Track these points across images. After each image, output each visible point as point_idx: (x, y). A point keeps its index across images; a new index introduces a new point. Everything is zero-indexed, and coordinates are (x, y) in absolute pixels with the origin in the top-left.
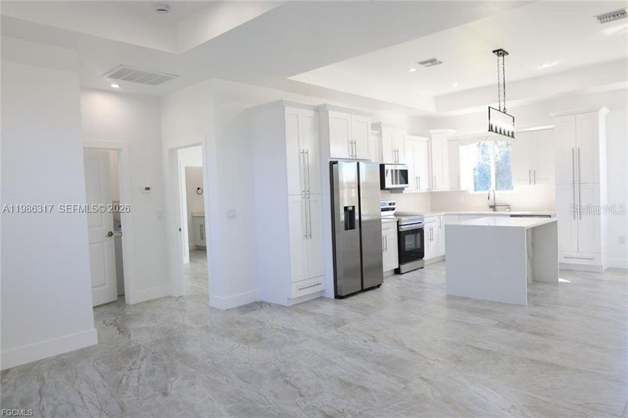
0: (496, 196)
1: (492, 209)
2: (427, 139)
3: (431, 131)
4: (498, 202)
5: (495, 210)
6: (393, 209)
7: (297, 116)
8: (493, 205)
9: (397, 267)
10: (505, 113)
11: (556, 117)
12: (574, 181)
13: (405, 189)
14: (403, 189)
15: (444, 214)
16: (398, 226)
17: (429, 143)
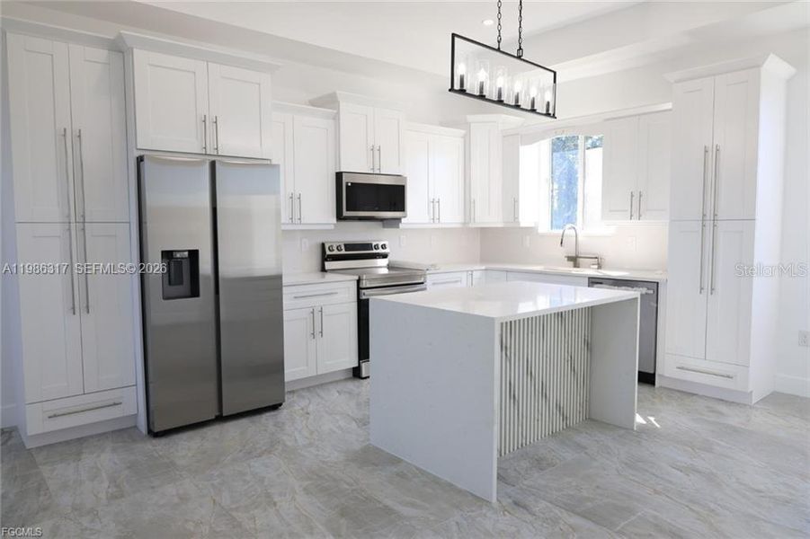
0: (580, 238)
1: (572, 263)
2: (463, 132)
3: (470, 118)
4: (583, 250)
5: (576, 265)
6: (385, 256)
7: (52, 55)
8: (574, 255)
9: (357, 365)
10: (519, 57)
11: (676, 82)
12: (704, 215)
13: (403, 220)
14: (399, 220)
15: (483, 268)
16: (359, 289)
17: (467, 140)
